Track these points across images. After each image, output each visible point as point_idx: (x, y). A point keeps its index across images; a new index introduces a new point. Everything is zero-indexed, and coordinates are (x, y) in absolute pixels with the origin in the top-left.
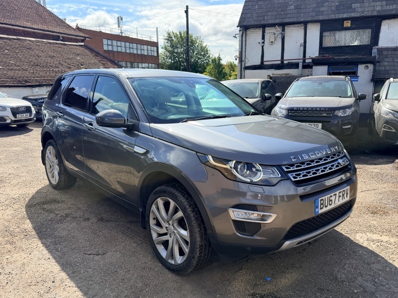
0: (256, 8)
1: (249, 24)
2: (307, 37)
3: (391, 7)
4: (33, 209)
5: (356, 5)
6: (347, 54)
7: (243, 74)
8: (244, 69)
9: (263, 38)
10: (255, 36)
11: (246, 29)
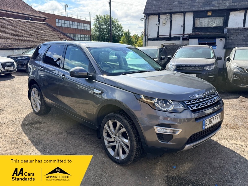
0: (155, 2)
1: (150, 12)
2: (185, 21)
3: (235, 4)
4: (26, 128)
5: (215, 2)
6: (209, 32)
7: (146, 43)
8: (147, 40)
9: (159, 21)
10: (154, 20)
11: (148, 15)
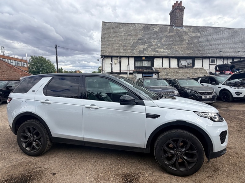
0: (107, 49)
2: (129, 62)
3: (157, 54)
5: (145, 52)
6: (144, 69)
9: (112, 61)
10: (108, 61)
11: (104, 57)
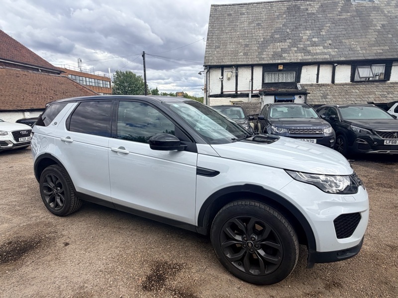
0: (215, 53)
1: (212, 64)
2: (254, 76)
5: (285, 54)
6: (280, 88)
7: (208, 101)
8: (209, 97)
9: (222, 75)
11: (209, 68)
